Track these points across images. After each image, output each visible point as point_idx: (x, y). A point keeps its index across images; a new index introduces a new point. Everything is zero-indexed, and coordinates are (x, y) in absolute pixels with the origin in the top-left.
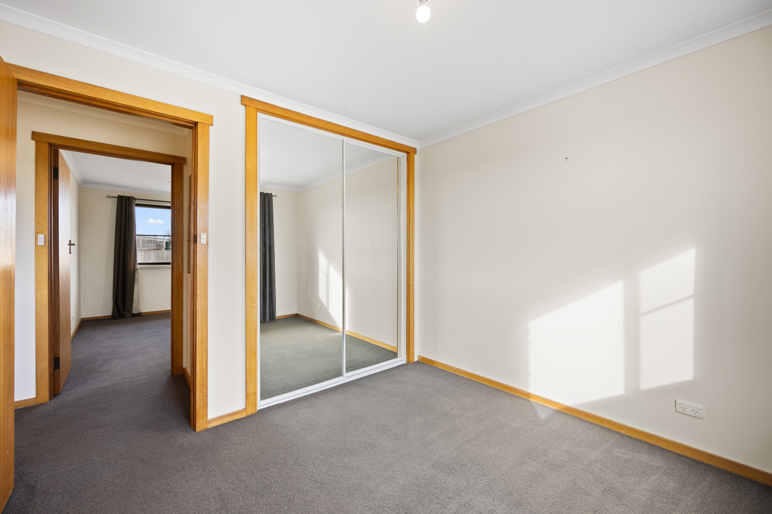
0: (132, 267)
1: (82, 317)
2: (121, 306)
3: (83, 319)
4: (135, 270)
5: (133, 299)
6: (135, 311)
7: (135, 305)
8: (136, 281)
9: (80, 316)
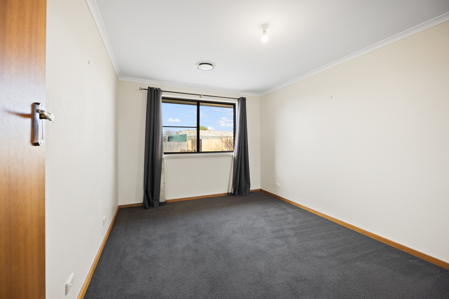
0: (159, 157)
1: (119, 205)
2: (150, 194)
3: (120, 206)
4: (161, 159)
5: (160, 188)
6: (162, 200)
7: (161, 194)
8: (162, 170)
9: (118, 204)
